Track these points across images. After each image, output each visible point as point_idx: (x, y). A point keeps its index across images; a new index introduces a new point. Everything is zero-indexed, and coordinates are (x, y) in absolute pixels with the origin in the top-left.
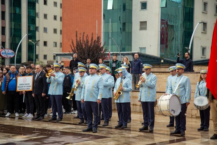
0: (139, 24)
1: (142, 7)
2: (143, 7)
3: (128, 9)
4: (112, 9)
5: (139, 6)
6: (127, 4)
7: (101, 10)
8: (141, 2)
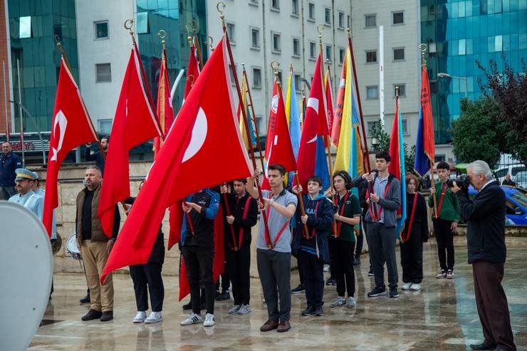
0: (94, 69)
1: (98, 32)
2: (100, 33)
3: (68, 36)
4: (29, 36)
5: (92, 30)
6: (63, 26)
7: (6, 39)
8: (94, 22)
